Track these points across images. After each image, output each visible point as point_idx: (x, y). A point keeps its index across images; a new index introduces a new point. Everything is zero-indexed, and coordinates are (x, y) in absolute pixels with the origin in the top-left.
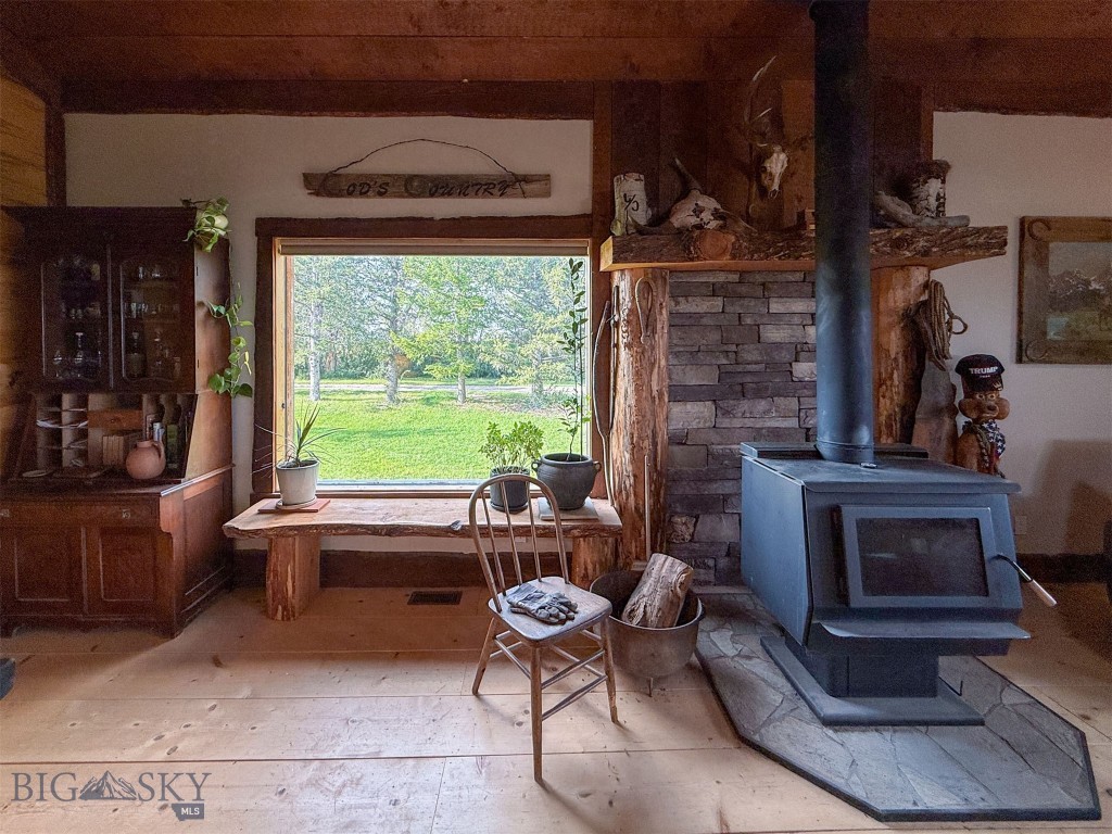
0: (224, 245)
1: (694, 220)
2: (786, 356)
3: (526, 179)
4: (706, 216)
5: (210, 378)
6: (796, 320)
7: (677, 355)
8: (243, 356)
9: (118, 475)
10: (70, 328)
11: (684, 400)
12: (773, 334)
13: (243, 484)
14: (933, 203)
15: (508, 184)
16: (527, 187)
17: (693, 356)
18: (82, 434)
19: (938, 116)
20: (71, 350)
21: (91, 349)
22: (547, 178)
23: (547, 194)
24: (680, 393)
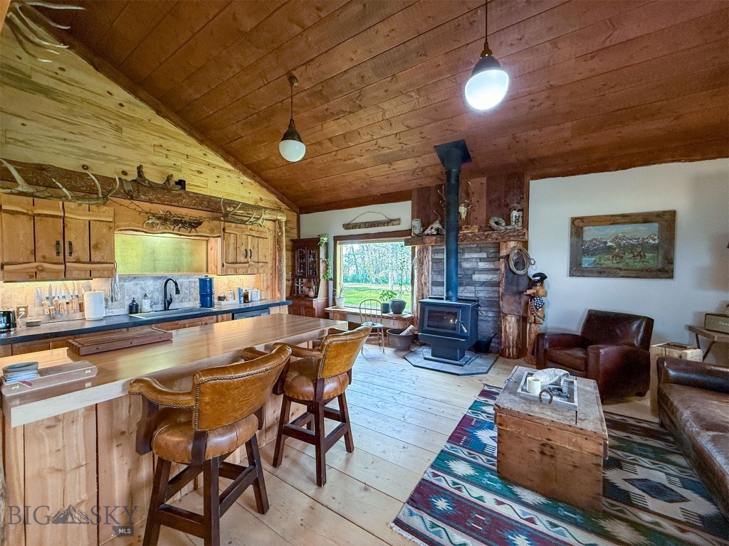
0: (327, 244)
1: (430, 232)
2: (470, 272)
3: (394, 220)
4: (433, 230)
5: (323, 276)
6: (474, 260)
7: (435, 271)
8: (331, 271)
9: (307, 296)
10: (301, 264)
11: (436, 286)
12: (466, 265)
13: (331, 302)
14: (514, 219)
15: (389, 222)
16: (394, 223)
17: (440, 272)
18: (302, 287)
19: (532, 183)
20: (300, 269)
21: (304, 270)
22: (399, 219)
23: (399, 224)
24: (435, 284)
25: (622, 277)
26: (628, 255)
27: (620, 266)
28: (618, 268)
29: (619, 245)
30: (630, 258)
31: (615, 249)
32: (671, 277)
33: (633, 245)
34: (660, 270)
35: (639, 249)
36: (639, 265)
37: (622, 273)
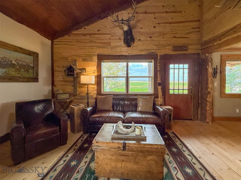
25: (21, 82)
26: (22, 70)
27: (19, 75)
28: (19, 77)
29: (18, 63)
30: (23, 72)
31: (16, 66)
32: (38, 82)
33: (24, 65)
34: (35, 78)
35: (27, 68)
36: (27, 76)
37: (21, 80)
